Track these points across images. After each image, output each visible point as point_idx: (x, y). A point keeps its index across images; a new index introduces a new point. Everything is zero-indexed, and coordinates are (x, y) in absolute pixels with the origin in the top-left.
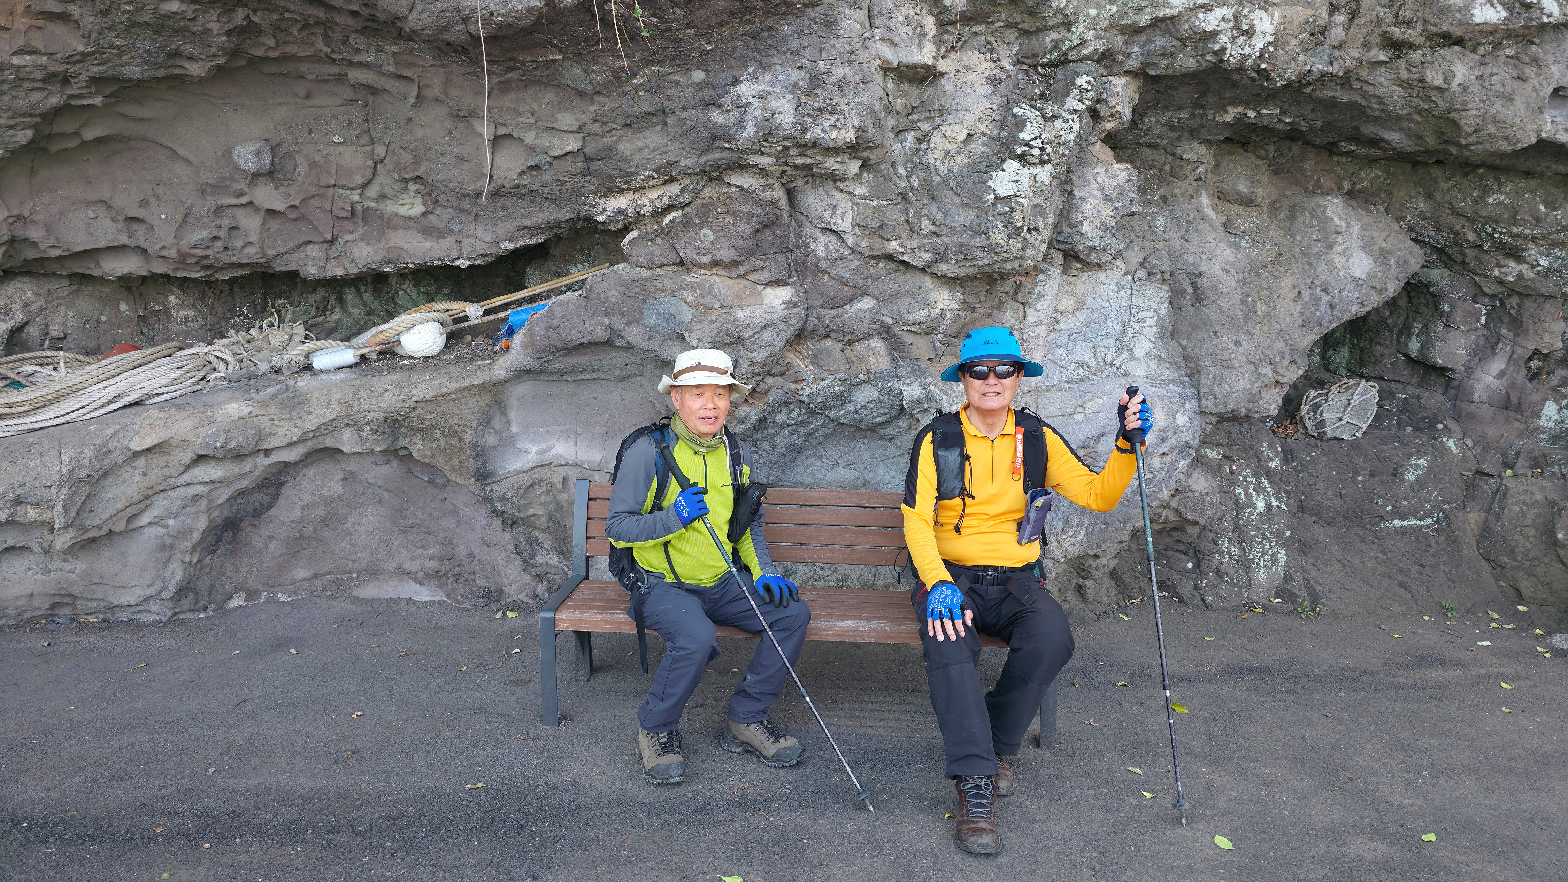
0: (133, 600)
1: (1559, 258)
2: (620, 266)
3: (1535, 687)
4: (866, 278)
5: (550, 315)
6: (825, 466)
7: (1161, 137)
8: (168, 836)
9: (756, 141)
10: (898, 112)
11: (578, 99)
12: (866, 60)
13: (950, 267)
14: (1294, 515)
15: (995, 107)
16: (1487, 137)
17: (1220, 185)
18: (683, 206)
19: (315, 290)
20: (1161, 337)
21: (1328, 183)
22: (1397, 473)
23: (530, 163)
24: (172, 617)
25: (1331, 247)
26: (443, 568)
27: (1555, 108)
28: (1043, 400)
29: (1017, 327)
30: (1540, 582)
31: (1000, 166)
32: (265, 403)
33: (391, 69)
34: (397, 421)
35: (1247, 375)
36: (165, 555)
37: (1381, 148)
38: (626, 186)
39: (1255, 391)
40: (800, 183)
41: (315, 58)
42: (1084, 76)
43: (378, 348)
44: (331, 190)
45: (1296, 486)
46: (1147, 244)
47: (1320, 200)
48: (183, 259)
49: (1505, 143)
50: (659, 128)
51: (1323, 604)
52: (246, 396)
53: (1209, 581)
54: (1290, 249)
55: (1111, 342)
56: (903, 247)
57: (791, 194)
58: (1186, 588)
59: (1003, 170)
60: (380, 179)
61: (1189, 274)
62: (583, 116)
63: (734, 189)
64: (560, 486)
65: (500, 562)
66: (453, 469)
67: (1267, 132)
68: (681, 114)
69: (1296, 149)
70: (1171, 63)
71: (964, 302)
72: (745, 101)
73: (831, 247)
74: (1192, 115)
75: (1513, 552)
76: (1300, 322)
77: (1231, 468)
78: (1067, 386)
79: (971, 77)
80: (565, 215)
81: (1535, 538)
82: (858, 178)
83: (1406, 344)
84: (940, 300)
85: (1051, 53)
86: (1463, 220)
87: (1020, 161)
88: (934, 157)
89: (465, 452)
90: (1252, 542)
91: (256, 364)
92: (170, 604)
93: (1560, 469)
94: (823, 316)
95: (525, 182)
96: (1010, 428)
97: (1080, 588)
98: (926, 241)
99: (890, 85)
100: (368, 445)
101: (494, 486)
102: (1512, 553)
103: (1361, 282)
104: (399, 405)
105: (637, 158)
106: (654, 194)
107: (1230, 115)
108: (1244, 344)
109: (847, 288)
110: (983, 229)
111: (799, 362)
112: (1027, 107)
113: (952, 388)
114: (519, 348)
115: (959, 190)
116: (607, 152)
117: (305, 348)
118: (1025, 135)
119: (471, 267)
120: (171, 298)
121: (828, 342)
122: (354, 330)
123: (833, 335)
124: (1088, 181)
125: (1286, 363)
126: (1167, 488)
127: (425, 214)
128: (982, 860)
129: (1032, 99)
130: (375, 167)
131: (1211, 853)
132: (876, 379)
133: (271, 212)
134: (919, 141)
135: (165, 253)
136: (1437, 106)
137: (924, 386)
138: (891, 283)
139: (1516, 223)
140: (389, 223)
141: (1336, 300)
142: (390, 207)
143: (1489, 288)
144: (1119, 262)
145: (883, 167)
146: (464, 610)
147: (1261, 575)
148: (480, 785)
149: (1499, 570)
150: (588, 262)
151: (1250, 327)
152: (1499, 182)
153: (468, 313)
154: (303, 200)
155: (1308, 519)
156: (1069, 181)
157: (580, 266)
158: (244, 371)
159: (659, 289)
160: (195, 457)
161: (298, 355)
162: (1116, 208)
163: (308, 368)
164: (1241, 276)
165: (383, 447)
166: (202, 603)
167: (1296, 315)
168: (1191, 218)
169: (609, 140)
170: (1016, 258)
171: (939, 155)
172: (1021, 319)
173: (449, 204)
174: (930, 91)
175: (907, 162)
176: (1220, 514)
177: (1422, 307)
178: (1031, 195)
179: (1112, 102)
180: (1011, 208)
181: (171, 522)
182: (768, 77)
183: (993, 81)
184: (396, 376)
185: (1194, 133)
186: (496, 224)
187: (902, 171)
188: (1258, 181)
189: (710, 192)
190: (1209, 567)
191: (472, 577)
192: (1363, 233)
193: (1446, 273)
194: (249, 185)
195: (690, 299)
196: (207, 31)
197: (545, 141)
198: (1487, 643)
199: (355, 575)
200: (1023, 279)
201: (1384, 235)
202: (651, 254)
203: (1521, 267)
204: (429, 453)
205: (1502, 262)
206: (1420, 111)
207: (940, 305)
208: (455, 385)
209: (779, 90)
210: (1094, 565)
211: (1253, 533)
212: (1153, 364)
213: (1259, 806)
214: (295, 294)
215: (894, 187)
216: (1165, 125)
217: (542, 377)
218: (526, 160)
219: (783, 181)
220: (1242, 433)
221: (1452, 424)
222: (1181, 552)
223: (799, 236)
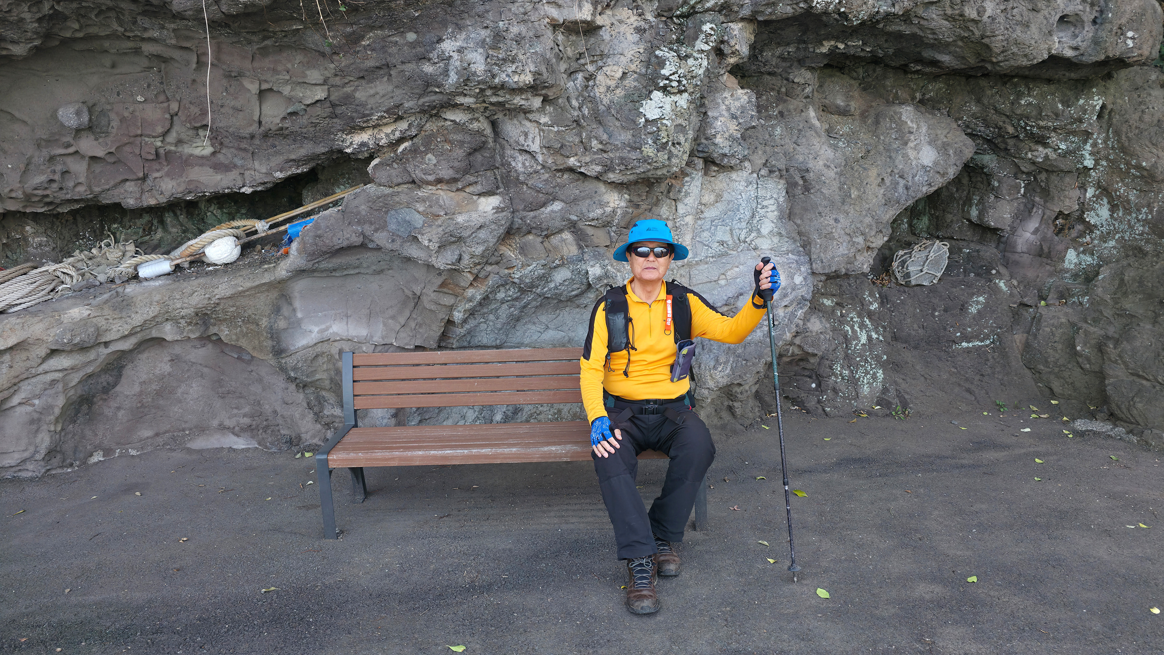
0: (13, 462)
1: (1073, 142)
2: (368, 186)
3: (1059, 460)
4: (554, 187)
5: (317, 227)
6: (538, 329)
7: (777, 66)
8: (30, 644)
9: (458, 85)
10: (569, 58)
11: (322, 59)
12: (536, 19)
13: (616, 175)
14: (889, 344)
15: (642, 51)
16: (1011, 56)
17: (823, 100)
18: (412, 138)
19: (141, 216)
20: (781, 219)
21: (904, 95)
22: (963, 308)
23: (289, 110)
24: (46, 473)
25: (906, 144)
26: (254, 423)
27: (1061, 31)
28: (694, 272)
29: (671, 218)
30: (1067, 382)
31: (648, 96)
32: (100, 307)
33: (173, 42)
34: (206, 314)
35: (845, 244)
36: (34, 427)
37: (939, 67)
38: (365, 125)
39: (851, 255)
40: (500, 116)
41: (114, 36)
42: (708, 24)
43: (188, 259)
44: (139, 139)
45: (890, 322)
46: (768, 148)
47: (897, 109)
48: (28, 198)
49: (1025, 59)
50: (386, 79)
51: (910, 408)
52: (86, 302)
53: (828, 396)
54: (876, 147)
55: (744, 225)
56: (579, 162)
57: (494, 124)
58: (811, 403)
59: (651, 99)
60: (176, 128)
61: (800, 170)
62: (326, 72)
63: (449, 123)
64: (337, 357)
65: (297, 416)
66: (254, 348)
67: (856, 58)
68: (400, 67)
69: (879, 70)
70: (774, 11)
71: (630, 201)
72: (447, 55)
73: (527, 164)
74: (798, 49)
75: (1047, 361)
76: (883, 201)
77: (841, 312)
78: (711, 260)
79: (623, 28)
80: (321, 149)
81: (1062, 350)
82: (541, 110)
83: (968, 212)
84: (612, 201)
85: (682, 7)
86: (1004, 118)
87: (664, 92)
88: (599, 91)
89: (262, 335)
90: (857, 366)
91: (96, 277)
92: (42, 463)
93: (1078, 299)
94: (525, 217)
95: (287, 126)
96: (663, 295)
97: (730, 408)
98: (596, 156)
99: (560, 37)
100: (185, 334)
101: (288, 359)
102: (1046, 363)
103: (928, 169)
104: (206, 302)
105: (371, 102)
106: (388, 130)
107: (825, 48)
108: (842, 220)
109: (541, 195)
110: (638, 145)
111: (509, 253)
112: (666, 50)
113: (624, 267)
114: (296, 253)
115: (619, 116)
116: (348, 99)
117: (134, 261)
118: (665, 72)
119: (254, 193)
120: (28, 228)
121: (531, 237)
122: (174, 245)
123: (534, 231)
124: (718, 104)
125: (873, 233)
126: (789, 331)
127: (214, 153)
128: (645, 619)
129: (671, 43)
130: (172, 119)
131: (813, 602)
132: (568, 263)
133: (93, 158)
134: (587, 79)
135: (13, 195)
136: (973, 34)
137: (603, 267)
138: (574, 190)
139: (1041, 119)
140: (188, 162)
141: (910, 184)
142: (187, 150)
143: (1025, 167)
144: (747, 164)
145: (560, 101)
146: (272, 453)
147: (866, 390)
148: (273, 588)
149: (1037, 375)
150: (348, 183)
151: (846, 208)
152: (1029, 88)
153: (257, 228)
154: (117, 148)
155: (900, 346)
156: (703, 105)
157: (342, 187)
158: (85, 282)
159: (398, 203)
160: (49, 351)
161: (127, 267)
162: (740, 124)
163: (136, 277)
164: (839, 170)
165: (197, 335)
166: (68, 461)
167: (880, 196)
168: (801, 127)
169: (348, 89)
170: (664, 166)
171: (602, 89)
172: (674, 211)
173: (231, 145)
174: (592, 40)
175: (579, 96)
176: (834, 347)
177: (979, 184)
178: (674, 117)
179: (733, 43)
180: (658, 128)
181: (37, 402)
182: (463, 35)
183: (639, 30)
184: (202, 280)
185: (801, 62)
186: (269, 159)
187: (575, 103)
188: (852, 97)
189: (431, 126)
190: (828, 386)
191: (277, 428)
192: (930, 131)
193: (994, 157)
194: (74, 138)
195: (421, 209)
196: (22, 20)
197: (299, 93)
198: (1028, 430)
199: (187, 432)
200: (673, 181)
201: (945, 132)
202: (389, 176)
203: (1047, 150)
204: (234, 337)
205: (1033, 148)
206: (962, 38)
207: (612, 205)
208: (248, 284)
209: (472, 45)
210: (739, 391)
211: (858, 359)
212: (776, 240)
213: (851, 564)
214: (126, 220)
215: (570, 116)
216: (779, 57)
217: (316, 274)
218: (287, 108)
219: (487, 114)
220: (850, 285)
221: (1002, 270)
222: (806, 376)
223: (503, 156)
